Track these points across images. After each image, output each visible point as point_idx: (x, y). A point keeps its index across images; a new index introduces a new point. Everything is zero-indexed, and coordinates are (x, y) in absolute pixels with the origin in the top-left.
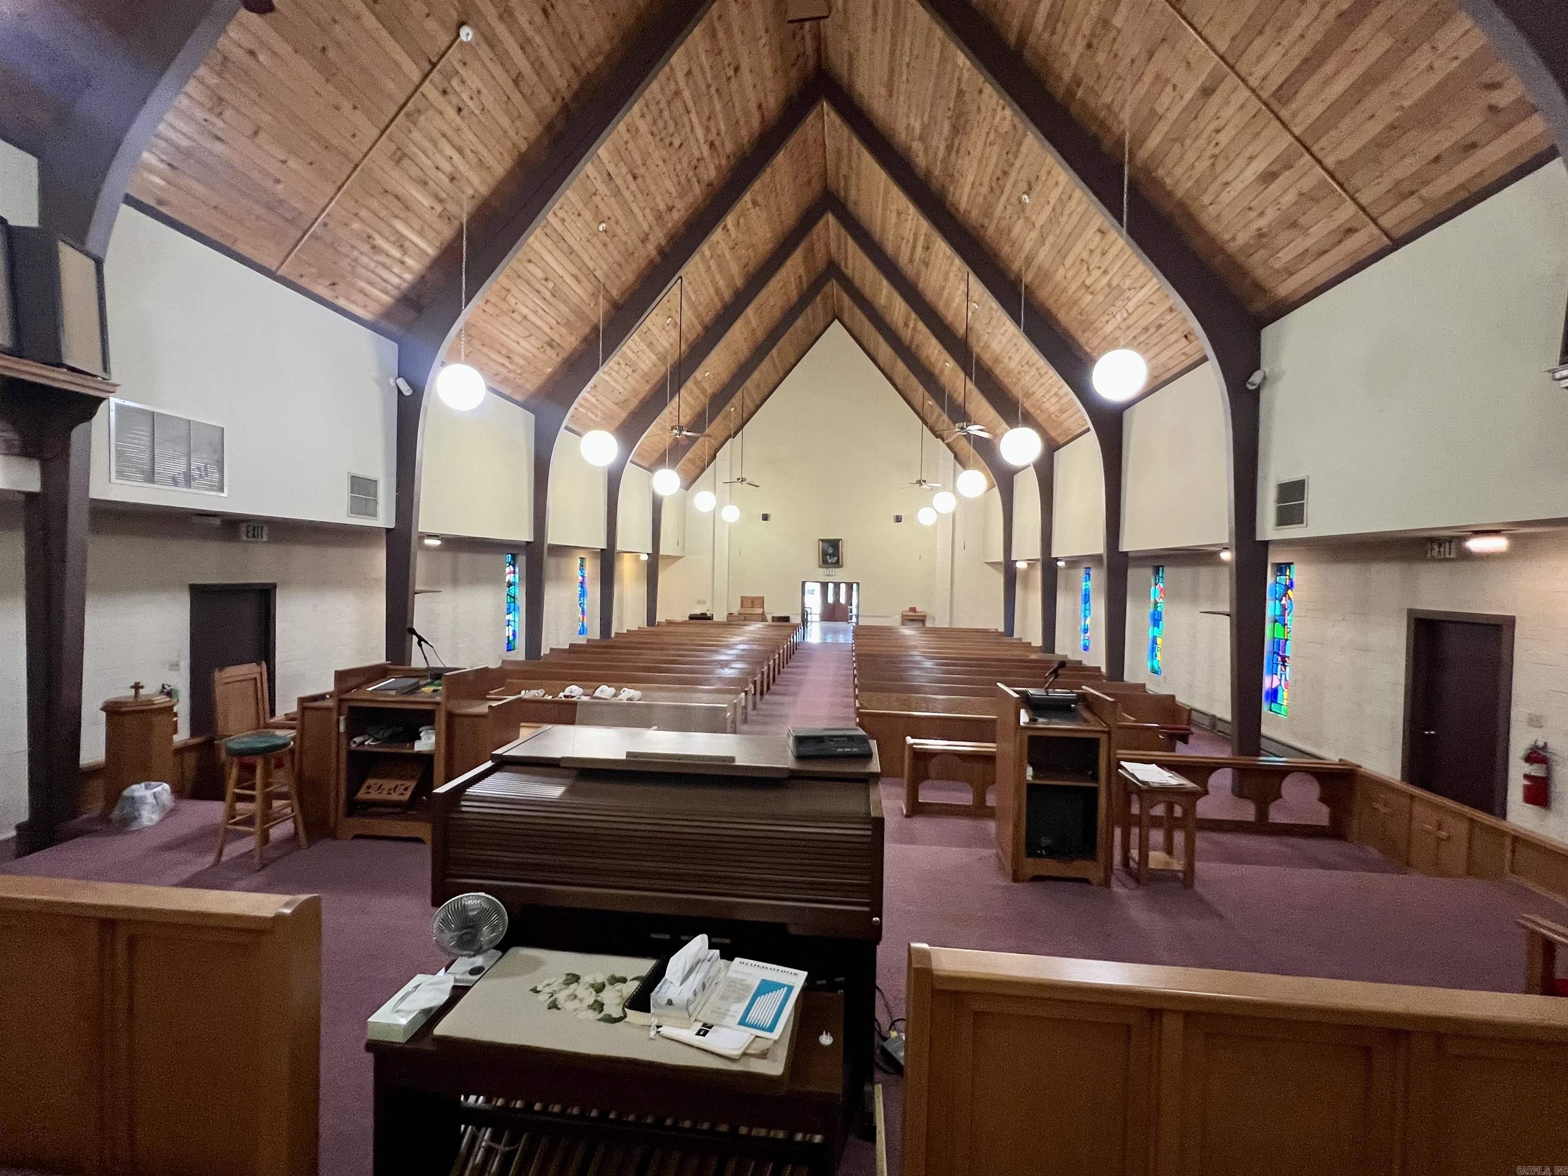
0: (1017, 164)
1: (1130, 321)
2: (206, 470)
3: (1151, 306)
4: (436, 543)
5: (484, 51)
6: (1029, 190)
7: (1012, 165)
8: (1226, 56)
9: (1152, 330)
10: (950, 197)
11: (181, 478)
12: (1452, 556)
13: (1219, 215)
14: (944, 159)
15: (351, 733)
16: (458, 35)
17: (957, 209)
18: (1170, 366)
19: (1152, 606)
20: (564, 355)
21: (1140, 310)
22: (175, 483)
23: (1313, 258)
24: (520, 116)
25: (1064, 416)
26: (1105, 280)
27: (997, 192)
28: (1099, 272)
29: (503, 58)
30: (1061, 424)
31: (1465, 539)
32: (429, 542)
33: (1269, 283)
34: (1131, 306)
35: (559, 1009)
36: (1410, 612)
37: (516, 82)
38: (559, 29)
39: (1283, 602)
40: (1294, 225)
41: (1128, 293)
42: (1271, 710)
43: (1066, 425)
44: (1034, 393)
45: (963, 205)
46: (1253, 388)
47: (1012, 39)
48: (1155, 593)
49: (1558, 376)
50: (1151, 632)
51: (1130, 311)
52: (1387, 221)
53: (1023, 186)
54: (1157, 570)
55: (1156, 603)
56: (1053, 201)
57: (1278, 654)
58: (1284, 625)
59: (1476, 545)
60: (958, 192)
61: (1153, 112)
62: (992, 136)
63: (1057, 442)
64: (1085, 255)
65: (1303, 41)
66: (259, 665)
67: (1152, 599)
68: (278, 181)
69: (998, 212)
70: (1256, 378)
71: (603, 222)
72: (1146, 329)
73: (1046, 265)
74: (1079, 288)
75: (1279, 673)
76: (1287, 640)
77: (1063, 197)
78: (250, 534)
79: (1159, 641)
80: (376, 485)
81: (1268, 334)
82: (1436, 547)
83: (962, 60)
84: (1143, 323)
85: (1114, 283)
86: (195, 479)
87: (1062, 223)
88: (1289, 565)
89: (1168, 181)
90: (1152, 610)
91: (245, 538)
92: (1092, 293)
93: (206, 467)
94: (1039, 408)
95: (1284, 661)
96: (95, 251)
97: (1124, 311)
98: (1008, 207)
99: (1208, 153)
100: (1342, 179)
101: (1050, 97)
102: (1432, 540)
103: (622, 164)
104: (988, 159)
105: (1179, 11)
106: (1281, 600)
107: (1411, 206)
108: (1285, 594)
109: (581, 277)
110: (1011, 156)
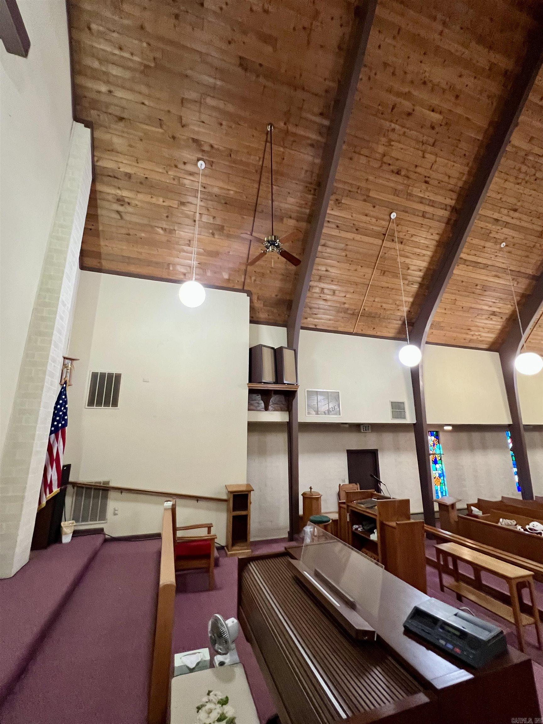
2: (334, 408)
4: (450, 428)
5: (404, 215)
11: (327, 412)
15: (353, 523)
16: (391, 218)
20: (505, 317)
22: (325, 413)
24: (430, 227)
29: (414, 212)
32: (446, 428)
35: (198, 712)
37: (423, 216)
38: (436, 182)
66: (356, 484)
68: (345, 303)
71: (503, 242)
78: (364, 430)
80: (404, 404)
86: (331, 412)
91: (362, 431)
93: (334, 407)
96: (294, 348)
103: (502, 210)
109: (500, 275)
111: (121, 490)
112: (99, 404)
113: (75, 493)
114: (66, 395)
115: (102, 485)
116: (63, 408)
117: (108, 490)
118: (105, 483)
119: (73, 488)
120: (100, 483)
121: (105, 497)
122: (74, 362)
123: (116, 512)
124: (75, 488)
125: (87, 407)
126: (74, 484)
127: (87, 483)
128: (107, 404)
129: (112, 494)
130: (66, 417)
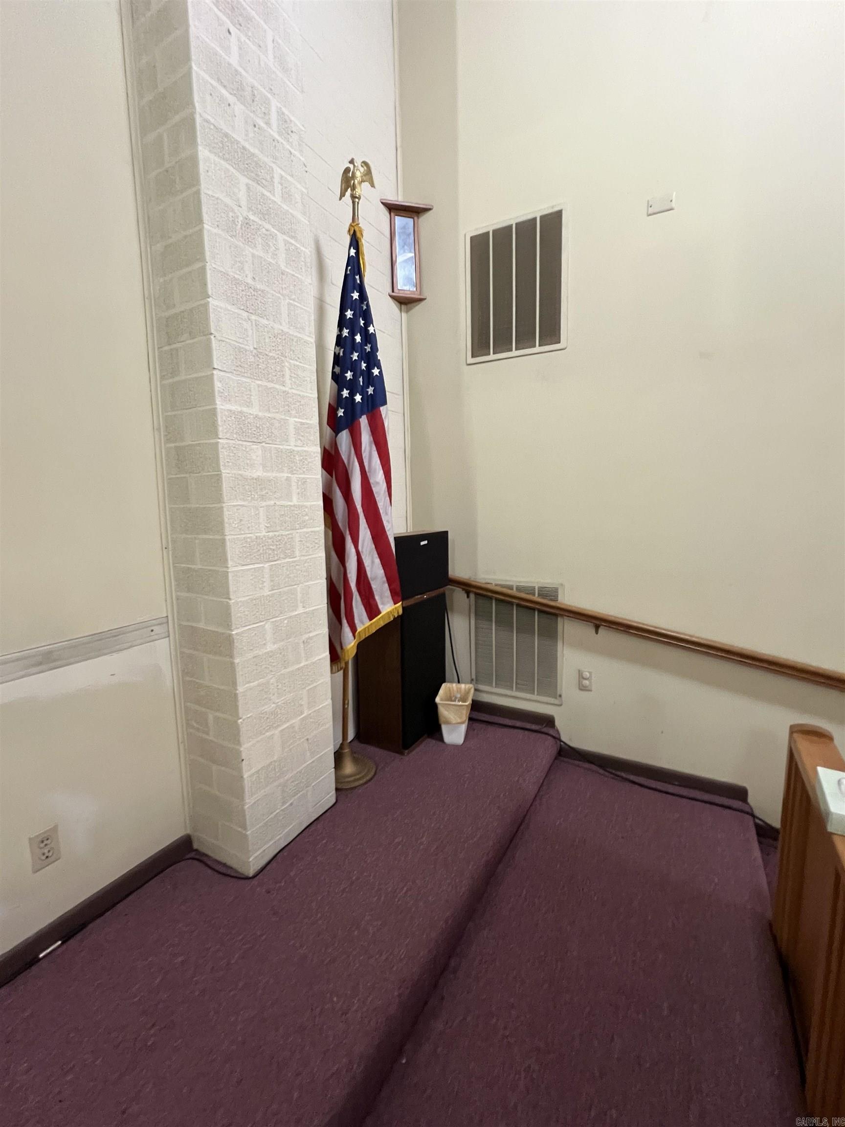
111: (598, 622)
112: (503, 344)
113: (473, 610)
114: (361, 289)
115: (536, 598)
116: (358, 338)
117: (556, 615)
118: (545, 592)
119: (468, 597)
120: (531, 590)
121: (550, 635)
122: (424, 219)
123: (586, 682)
124: (472, 596)
125: (471, 360)
126: (467, 587)
127: (498, 589)
128: (525, 339)
129: (567, 628)
130: (376, 372)
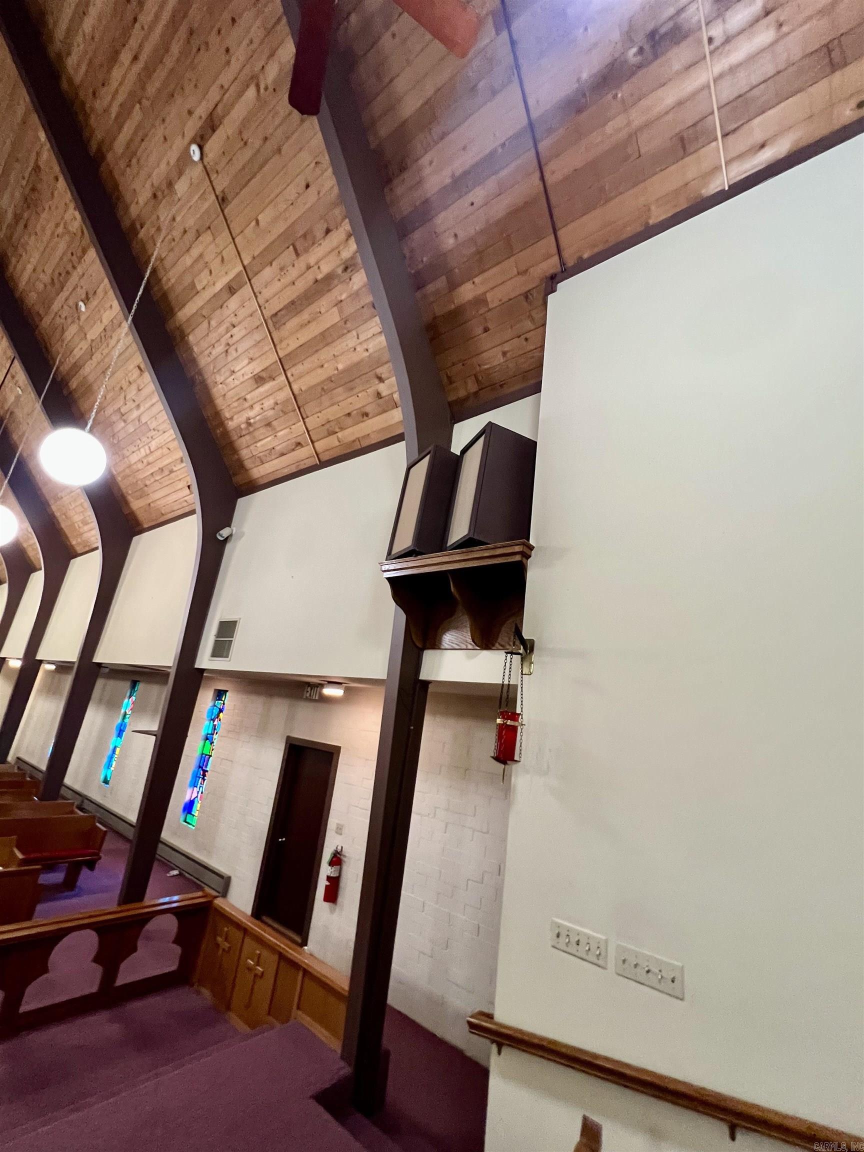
0: (80, 270)
1: (151, 459)
3: (168, 451)
6: (86, 300)
7: (74, 267)
8: (246, 267)
9: (166, 472)
10: (11, 268)
12: (317, 698)
13: (225, 395)
14: (9, 226)
17: (16, 285)
18: (175, 508)
19: (121, 717)
21: (160, 452)
23: (276, 456)
25: (86, 528)
26: (135, 414)
27: (57, 285)
28: (134, 405)
30: (82, 534)
31: (321, 686)
33: (248, 464)
34: (153, 444)
36: (289, 738)
39: (216, 723)
40: (269, 424)
41: (153, 433)
42: (185, 821)
43: (85, 535)
44: (62, 498)
45: (22, 283)
46: (222, 539)
47: (94, 146)
48: (127, 704)
49: (384, 568)
50: (113, 741)
51: (152, 450)
52: (320, 445)
53: (81, 293)
54: (134, 684)
55: (125, 714)
56: (106, 321)
57: (202, 768)
58: (212, 743)
59: (328, 691)
60: (19, 267)
61: (193, 285)
62: (60, 230)
63: (75, 551)
64: (124, 384)
65: (293, 287)
67: (123, 711)
69: (56, 306)
70: (225, 532)
72: (161, 470)
73: (91, 378)
74: (115, 412)
75: (198, 786)
76: (211, 756)
77: (115, 321)
79: (118, 750)
81: (241, 502)
82: (309, 689)
83: (42, 136)
84: (160, 464)
85: (143, 420)
87: (110, 346)
88: (226, 691)
89: (195, 349)
90: (120, 721)
92: (125, 421)
94: (64, 514)
95: (204, 775)
97: (147, 447)
98: (65, 307)
99: (223, 341)
100: (300, 404)
101: (117, 224)
102: (308, 684)
104: (53, 249)
105: (222, 211)
106: (214, 721)
107: (332, 441)
108: (218, 716)
110: (74, 258)
